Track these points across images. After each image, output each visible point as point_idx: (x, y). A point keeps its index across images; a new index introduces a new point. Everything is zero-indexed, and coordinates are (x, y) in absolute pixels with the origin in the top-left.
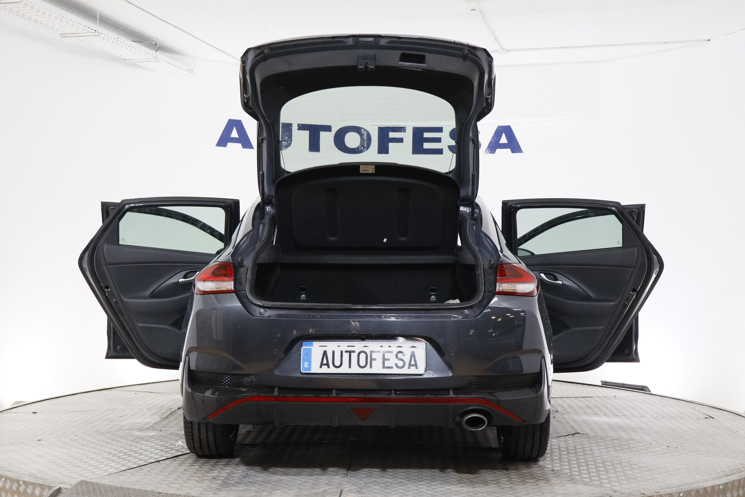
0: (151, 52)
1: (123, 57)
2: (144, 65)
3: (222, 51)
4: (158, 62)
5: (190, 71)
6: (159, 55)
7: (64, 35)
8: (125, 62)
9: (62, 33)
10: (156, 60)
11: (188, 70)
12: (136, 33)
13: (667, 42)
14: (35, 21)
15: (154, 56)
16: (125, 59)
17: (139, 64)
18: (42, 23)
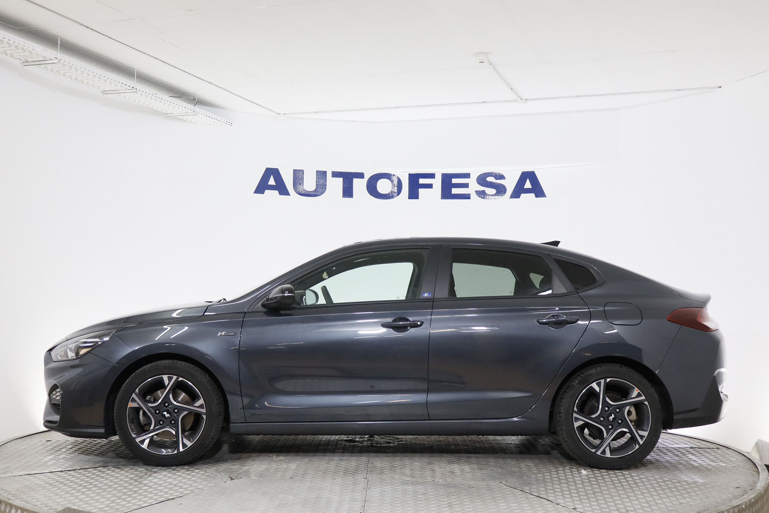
0: (190, 106)
1: (164, 112)
2: (185, 118)
3: (257, 104)
4: (196, 115)
5: (229, 123)
6: (198, 109)
7: (105, 92)
8: (166, 115)
9: (103, 90)
10: (194, 113)
11: (227, 123)
12: (175, 89)
13: (679, 90)
14: (76, 79)
15: (192, 110)
16: (166, 113)
17: (180, 117)
18: (83, 82)
